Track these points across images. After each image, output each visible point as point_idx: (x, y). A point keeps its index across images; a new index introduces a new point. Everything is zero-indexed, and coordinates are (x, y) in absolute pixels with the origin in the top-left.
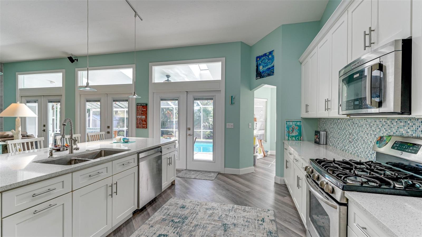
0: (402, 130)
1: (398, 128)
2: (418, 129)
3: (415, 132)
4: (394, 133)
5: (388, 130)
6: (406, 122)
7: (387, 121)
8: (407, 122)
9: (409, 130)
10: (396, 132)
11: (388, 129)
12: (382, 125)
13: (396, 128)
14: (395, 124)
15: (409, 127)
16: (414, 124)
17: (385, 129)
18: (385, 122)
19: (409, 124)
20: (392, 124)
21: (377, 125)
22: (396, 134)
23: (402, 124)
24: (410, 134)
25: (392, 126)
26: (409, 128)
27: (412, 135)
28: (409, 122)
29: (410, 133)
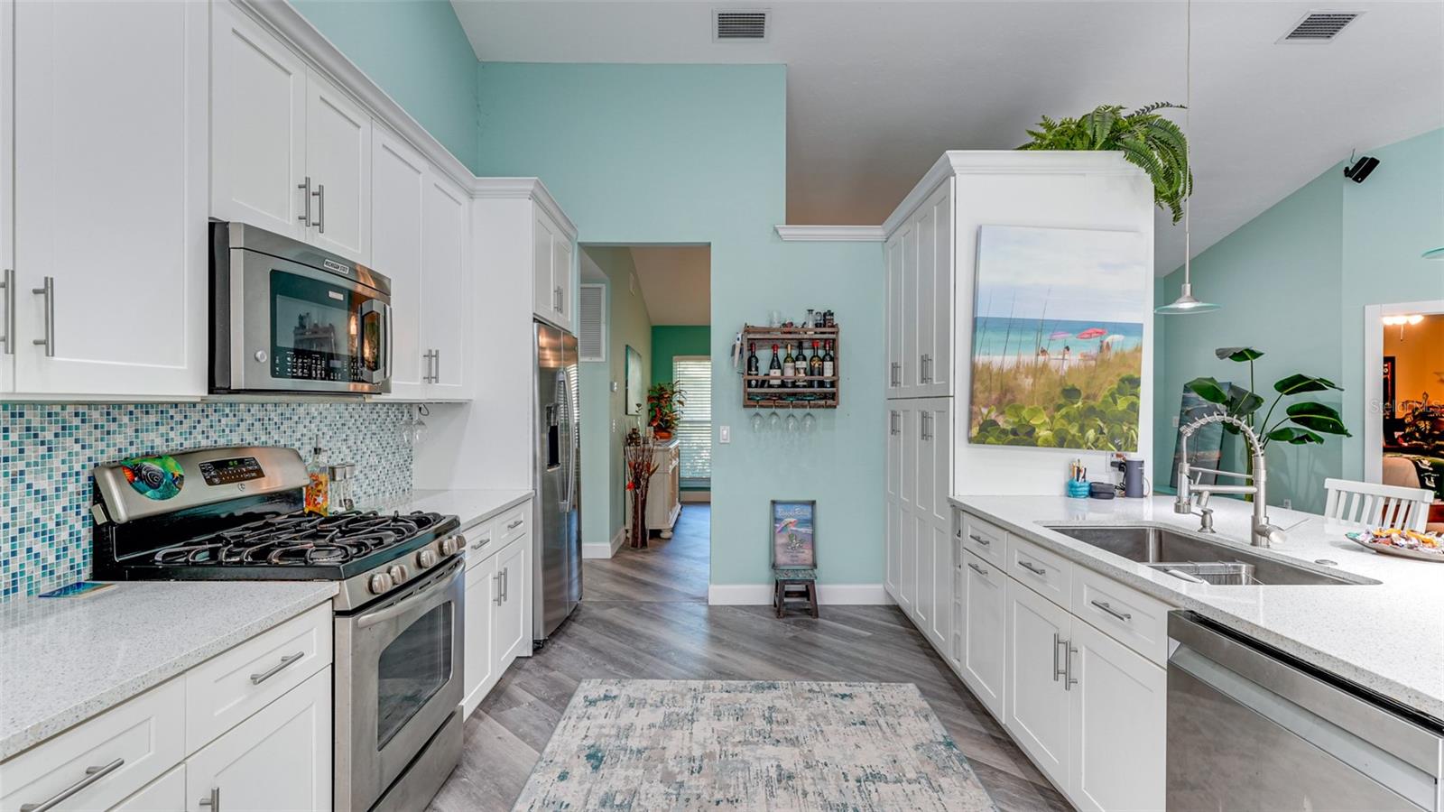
0: (152, 436)
1: (137, 431)
2: (195, 428)
3: (188, 436)
4: (120, 450)
5: (93, 443)
6: (162, 412)
7: (87, 411)
8: (167, 412)
9: (172, 434)
10: (131, 444)
11: (96, 441)
12: (64, 428)
13: (130, 431)
14: (126, 419)
15: (174, 425)
16: (186, 417)
17: (77, 441)
18: (77, 415)
19: (172, 417)
20: (114, 420)
21: (28, 429)
22: (129, 452)
23: (153, 418)
24: (177, 445)
25: (113, 427)
26: (172, 429)
27: (181, 445)
28: (172, 412)
29: (178, 440)
